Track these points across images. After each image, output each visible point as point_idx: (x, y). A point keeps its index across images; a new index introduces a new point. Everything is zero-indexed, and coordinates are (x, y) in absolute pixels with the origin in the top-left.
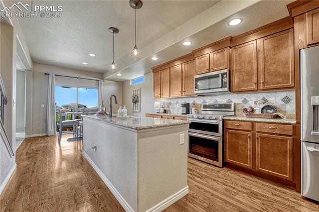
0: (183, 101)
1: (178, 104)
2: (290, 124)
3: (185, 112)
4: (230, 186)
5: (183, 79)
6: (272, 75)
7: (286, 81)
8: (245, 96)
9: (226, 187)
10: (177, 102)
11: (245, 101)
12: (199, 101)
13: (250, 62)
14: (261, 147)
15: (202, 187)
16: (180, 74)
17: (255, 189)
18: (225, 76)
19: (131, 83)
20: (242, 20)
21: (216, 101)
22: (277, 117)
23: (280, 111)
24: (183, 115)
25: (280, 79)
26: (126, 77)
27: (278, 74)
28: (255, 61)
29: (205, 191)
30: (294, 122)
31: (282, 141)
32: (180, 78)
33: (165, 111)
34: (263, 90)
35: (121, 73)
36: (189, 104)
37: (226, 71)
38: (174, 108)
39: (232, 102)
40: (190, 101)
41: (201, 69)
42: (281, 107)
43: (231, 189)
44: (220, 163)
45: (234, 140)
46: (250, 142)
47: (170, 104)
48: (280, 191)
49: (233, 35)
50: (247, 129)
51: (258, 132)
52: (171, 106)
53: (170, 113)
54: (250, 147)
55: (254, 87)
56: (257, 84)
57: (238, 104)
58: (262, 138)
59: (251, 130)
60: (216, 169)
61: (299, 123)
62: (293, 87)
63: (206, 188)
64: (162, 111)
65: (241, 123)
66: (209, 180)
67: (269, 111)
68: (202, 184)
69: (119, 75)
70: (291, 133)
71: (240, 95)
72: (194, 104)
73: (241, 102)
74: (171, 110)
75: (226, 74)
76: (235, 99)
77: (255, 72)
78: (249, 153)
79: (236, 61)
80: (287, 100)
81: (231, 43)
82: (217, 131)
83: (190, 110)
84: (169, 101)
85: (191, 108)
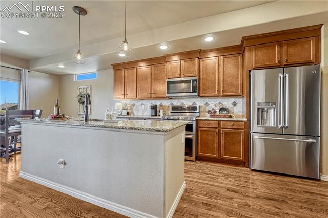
0: (150, 103)
1: (143, 106)
2: (243, 121)
3: (154, 114)
4: (210, 174)
5: (153, 80)
6: (228, 85)
7: (237, 91)
8: (207, 100)
9: (207, 175)
10: (142, 104)
11: (207, 104)
12: (166, 103)
13: (214, 73)
14: (225, 139)
15: (192, 179)
16: (149, 75)
17: (225, 172)
18: (195, 82)
19: (75, 79)
20: (214, 38)
21: (183, 104)
22: (231, 117)
23: (231, 112)
24: (152, 117)
25: (233, 89)
26: (69, 71)
27: (232, 85)
28: (217, 73)
29: (196, 182)
30: (246, 120)
31: (238, 133)
32: (149, 80)
33: (128, 113)
34: (222, 96)
35: (64, 65)
36: (156, 106)
37: (196, 78)
38: (138, 110)
39: (196, 104)
40: (158, 103)
41: (173, 74)
42: (231, 109)
43: (212, 176)
44: (194, 158)
45: (204, 136)
46: (217, 137)
47: (134, 105)
48: (238, 169)
49: (202, 48)
50: (215, 126)
51: (223, 128)
52: (134, 108)
53: (134, 115)
54: (216, 141)
55: (216, 93)
56: (219, 91)
57: (201, 107)
58: (226, 133)
59: (218, 127)
60: (192, 163)
61: (249, 120)
62: (241, 95)
63: (196, 180)
64: (125, 113)
65: (210, 122)
66: (193, 173)
67: (224, 112)
68: (189, 177)
69: (61, 66)
70: (243, 128)
71: (203, 99)
72: (161, 106)
73: (203, 105)
74: (134, 111)
75: (196, 81)
76: (199, 103)
77: (217, 82)
78: (216, 145)
79: (203, 71)
80: (234, 104)
81: (200, 55)
82: (191, 130)
83: (158, 112)
84: (133, 102)
85: (158, 109)
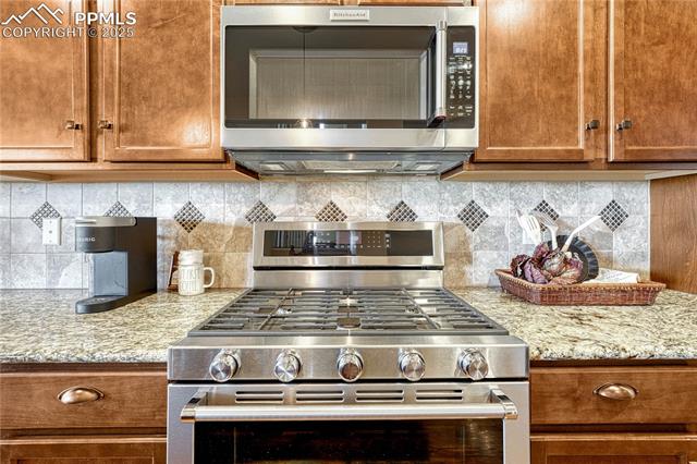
0: (100, 204)
1: (50, 224)
8: (473, 189)
11: (472, 215)
40: (162, 203)
72: (189, 225)
76: (429, 204)
80: (614, 216)
85: (164, 248)
